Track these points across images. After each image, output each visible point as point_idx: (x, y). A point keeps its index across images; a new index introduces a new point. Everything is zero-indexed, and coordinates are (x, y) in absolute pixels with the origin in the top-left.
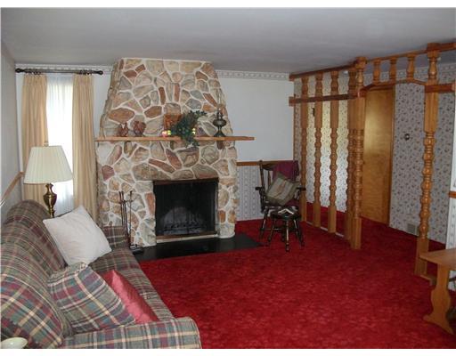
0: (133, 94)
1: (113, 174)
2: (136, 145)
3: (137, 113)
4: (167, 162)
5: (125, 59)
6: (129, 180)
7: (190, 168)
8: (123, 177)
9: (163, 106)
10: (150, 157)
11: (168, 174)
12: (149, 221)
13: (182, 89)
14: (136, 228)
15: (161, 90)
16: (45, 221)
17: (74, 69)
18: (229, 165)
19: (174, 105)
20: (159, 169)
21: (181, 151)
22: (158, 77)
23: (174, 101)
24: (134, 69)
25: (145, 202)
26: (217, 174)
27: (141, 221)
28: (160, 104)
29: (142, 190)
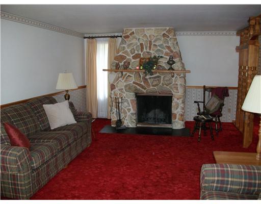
0: (126, 48)
1: (115, 88)
2: (126, 74)
3: (128, 57)
4: (142, 83)
5: (125, 29)
6: (122, 92)
7: (156, 88)
8: (120, 90)
9: (142, 54)
10: (134, 80)
11: (143, 90)
12: (132, 114)
13: (153, 43)
14: (126, 117)
15: (142, 45)
16: (44, 105)
17: (109, 35)
18: (179, 86)
19: (148, 52)
20: (138, 87)
21: (150, 78)
22: (141, 37)
23: (148, 50)
24: (128, 34)
25: (130, 104)
26: (171, 92)
27: (128, 114)
28: (140, 52)
29: (129, 98)
